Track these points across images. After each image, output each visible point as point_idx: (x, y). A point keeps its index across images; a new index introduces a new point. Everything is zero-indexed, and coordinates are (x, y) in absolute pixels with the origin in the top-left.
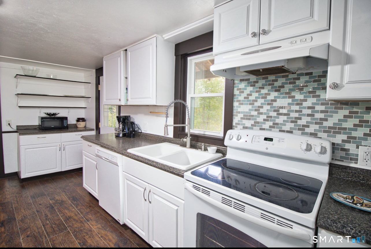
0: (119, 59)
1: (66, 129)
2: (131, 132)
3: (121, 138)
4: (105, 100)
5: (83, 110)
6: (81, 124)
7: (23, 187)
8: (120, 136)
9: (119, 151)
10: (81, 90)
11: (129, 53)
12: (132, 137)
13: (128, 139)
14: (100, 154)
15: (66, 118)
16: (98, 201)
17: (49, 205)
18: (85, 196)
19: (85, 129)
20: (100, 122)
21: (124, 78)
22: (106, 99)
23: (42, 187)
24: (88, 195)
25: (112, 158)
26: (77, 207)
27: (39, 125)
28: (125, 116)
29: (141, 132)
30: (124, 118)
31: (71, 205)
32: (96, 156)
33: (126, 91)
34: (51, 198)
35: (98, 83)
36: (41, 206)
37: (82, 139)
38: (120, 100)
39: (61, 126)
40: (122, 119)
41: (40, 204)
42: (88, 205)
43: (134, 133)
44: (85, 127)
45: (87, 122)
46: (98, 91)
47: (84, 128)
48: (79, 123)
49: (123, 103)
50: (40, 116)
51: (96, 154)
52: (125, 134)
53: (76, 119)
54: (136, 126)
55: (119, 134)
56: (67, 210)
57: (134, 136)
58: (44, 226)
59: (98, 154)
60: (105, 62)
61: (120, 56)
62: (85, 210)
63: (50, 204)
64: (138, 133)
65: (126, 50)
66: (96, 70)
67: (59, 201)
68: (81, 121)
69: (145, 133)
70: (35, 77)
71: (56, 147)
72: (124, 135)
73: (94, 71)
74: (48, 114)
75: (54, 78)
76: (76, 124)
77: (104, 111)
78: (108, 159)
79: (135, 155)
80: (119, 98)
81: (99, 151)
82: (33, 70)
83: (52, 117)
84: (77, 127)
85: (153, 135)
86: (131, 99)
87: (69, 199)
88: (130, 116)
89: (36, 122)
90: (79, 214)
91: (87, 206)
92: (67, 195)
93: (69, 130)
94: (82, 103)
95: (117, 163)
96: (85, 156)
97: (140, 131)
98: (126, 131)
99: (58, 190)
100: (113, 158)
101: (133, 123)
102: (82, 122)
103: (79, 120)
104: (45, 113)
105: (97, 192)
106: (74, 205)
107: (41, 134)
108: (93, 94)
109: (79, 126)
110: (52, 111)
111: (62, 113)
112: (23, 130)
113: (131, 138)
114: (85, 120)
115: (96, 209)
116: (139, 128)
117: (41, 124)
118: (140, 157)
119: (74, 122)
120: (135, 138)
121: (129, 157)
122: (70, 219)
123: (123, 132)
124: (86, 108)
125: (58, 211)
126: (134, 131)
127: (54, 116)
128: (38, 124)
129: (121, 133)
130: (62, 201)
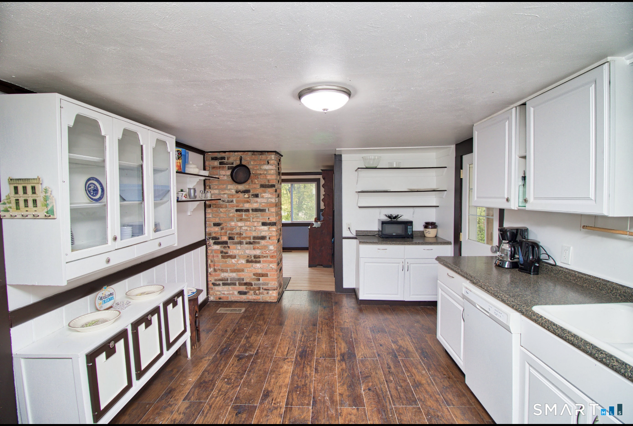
0: (507, 123)
1: (411, 239)
2: (532, 263)
3: (507, 270)
4: (476, 199)
5: (434, 209)
6: (431, 233)
7: (361, 310)
8: (505, 265)
9: (513, 303)
10: (431, 180)
11: (531, 110)
12: (534, 272)
13: (524, 275)
14: (470, 296)
15: (411, 223)
16: (464, 375)
17: (391, 351)
18: (440, 355)
19: (437, 241)
20: (461, 232)
21: (517, 157)
22: (477, 197)
23: (381, 317)
24: (444, 354)
25: (498, 313)
26: (428, 369)
27: (378, 231)
28: (517, 230)
29: (555, 265)
30: (515, 232)
31: (420, 362)
32: (462, 296)
33: (521, 182)
34: (393, 340)
35: (459, 166)
36: (381, 347)
37: (437, 262)
38: (508, 200)
39: (404, 234)
40: (508, 233)
41: (381, 345)
42: (445, 373)
43: (538, 265)
44: (436, 236)
45: (439, 229)
46: (459, 180)
47: (435, 238)
48: (428, 230)
49: (514, 205)
50: (379, 218)
51: (462, 294)
52: (516, 263)
53: (424, 224)
54: (542, 251)
55: (503, 262)
56: (415, 369)
57: (537, 271)
58: (387, 381)
59: (466, 295)
60: (476, 132)
61: (508, 118)
62: (442, 380)
63: (393, 350)
64: (545, 264)
65: (524, 104)
66: (457, 145)
67: (404, 348)
68: (430, 227)
69: (566, 269)
70: (376, 168)
71: (398, 264)
72: (514, 265)
73: (453, 147)
74: (389, 217)
75: (397, 167)
76: (423, 232)
77: (470, 213)
78: (488, 312)
79: (554, 324)
80: (506, 197)
81: (468, 291)
82: (374, 159)
83: (393, 220)
84: (425, 236)
85: (590, 276)
86: (535, 198)
87: (417, 351)
88: (526, 230)
89: (375, 227)
90: (433, 384)
91: (445, 375)
92: (413, 342)
93: (415, 240)
94: (432, 199)
95: (509, 327)
96: (442, 290)
97: (551, 262)
98: (519, 257)
99: (401, 330)
100: (500, 314)
101: (535, 245)
102: (432, 228)
103: (427, 225)
104: (386, 216)
105: (462, 358)
106: (424, 364)
107: (381, 244)
108: (450, 185)
109: (427, 235)
110: (394, 212)
111: (405, 216)
112: (363, 237)
113: (530, 274)
114: (437, 226)
115: (460, 387)
116: (549, 256)
117: (381, 230)
118: (569, 332)
119: (421, 228)
120: (539, 276)
121: (537, 323)
122: (420, 387)
123: (511, 259)
124: (438, 206)
125: (403, 366)
126: (539, 260)
127: (395, 220)
128: (377, 229)
129: (506, 261)
130: (408, 351)
